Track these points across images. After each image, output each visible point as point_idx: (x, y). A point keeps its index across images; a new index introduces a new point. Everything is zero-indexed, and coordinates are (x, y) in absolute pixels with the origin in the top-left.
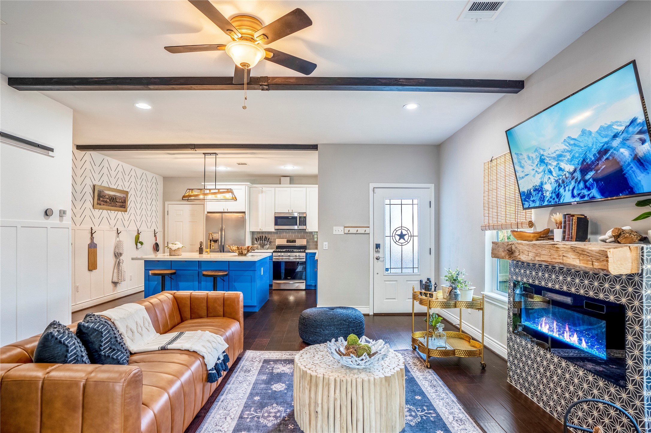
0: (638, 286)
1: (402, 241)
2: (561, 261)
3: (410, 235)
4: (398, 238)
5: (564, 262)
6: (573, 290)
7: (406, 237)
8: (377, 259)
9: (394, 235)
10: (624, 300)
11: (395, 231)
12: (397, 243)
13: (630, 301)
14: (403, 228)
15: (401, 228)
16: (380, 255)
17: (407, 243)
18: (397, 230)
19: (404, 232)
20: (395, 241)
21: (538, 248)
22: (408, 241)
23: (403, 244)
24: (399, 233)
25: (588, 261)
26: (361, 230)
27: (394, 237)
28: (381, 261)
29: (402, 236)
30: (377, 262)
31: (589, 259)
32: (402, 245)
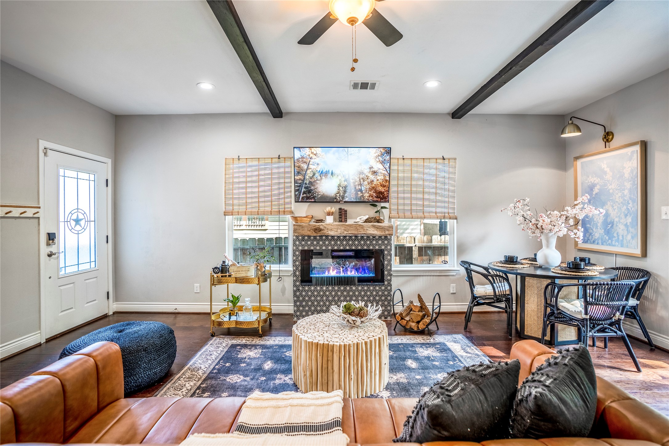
0: (390, 240)
1: (78, 228)
2: (365, 233)
3: (87, 220)
4: (73, 223)
5: (367, 233)
6: (354, 248)
7: (82, 223)
8: (50, 255)
9: (69, 220)
10: (383, 247)
11: (71, 214)
12: (72, 230)
13: (386, 247)
14: (79, 210)
15: (76, 210)
16: (53, 249)
17: (83, 230)
18: (72, 212)
19: (81, 216)
20: (71, 228)
21: (346, 226)
22: (85, 228)
23: (80, 232)
24: (74, 217)
25: (383, 231)
26: (30, 213)
27: (69, 223)
28: (55, 259)
29: (77, 221)
30: (50, 260)
31: (383, 230)
32: (78, 234)
